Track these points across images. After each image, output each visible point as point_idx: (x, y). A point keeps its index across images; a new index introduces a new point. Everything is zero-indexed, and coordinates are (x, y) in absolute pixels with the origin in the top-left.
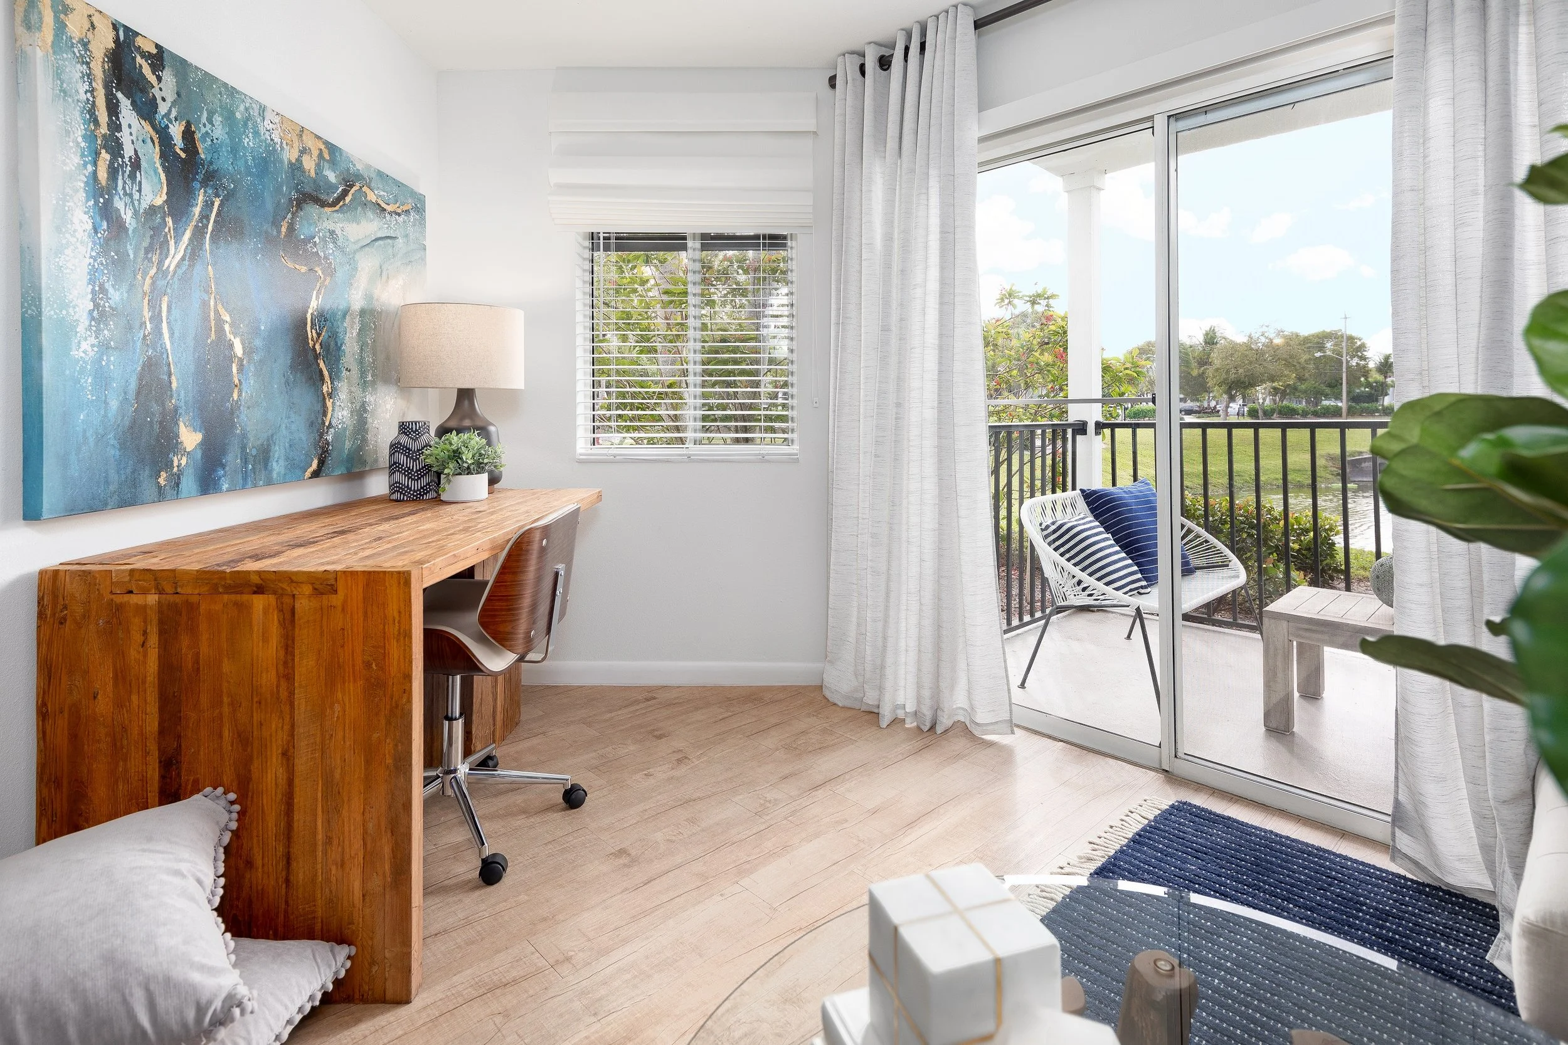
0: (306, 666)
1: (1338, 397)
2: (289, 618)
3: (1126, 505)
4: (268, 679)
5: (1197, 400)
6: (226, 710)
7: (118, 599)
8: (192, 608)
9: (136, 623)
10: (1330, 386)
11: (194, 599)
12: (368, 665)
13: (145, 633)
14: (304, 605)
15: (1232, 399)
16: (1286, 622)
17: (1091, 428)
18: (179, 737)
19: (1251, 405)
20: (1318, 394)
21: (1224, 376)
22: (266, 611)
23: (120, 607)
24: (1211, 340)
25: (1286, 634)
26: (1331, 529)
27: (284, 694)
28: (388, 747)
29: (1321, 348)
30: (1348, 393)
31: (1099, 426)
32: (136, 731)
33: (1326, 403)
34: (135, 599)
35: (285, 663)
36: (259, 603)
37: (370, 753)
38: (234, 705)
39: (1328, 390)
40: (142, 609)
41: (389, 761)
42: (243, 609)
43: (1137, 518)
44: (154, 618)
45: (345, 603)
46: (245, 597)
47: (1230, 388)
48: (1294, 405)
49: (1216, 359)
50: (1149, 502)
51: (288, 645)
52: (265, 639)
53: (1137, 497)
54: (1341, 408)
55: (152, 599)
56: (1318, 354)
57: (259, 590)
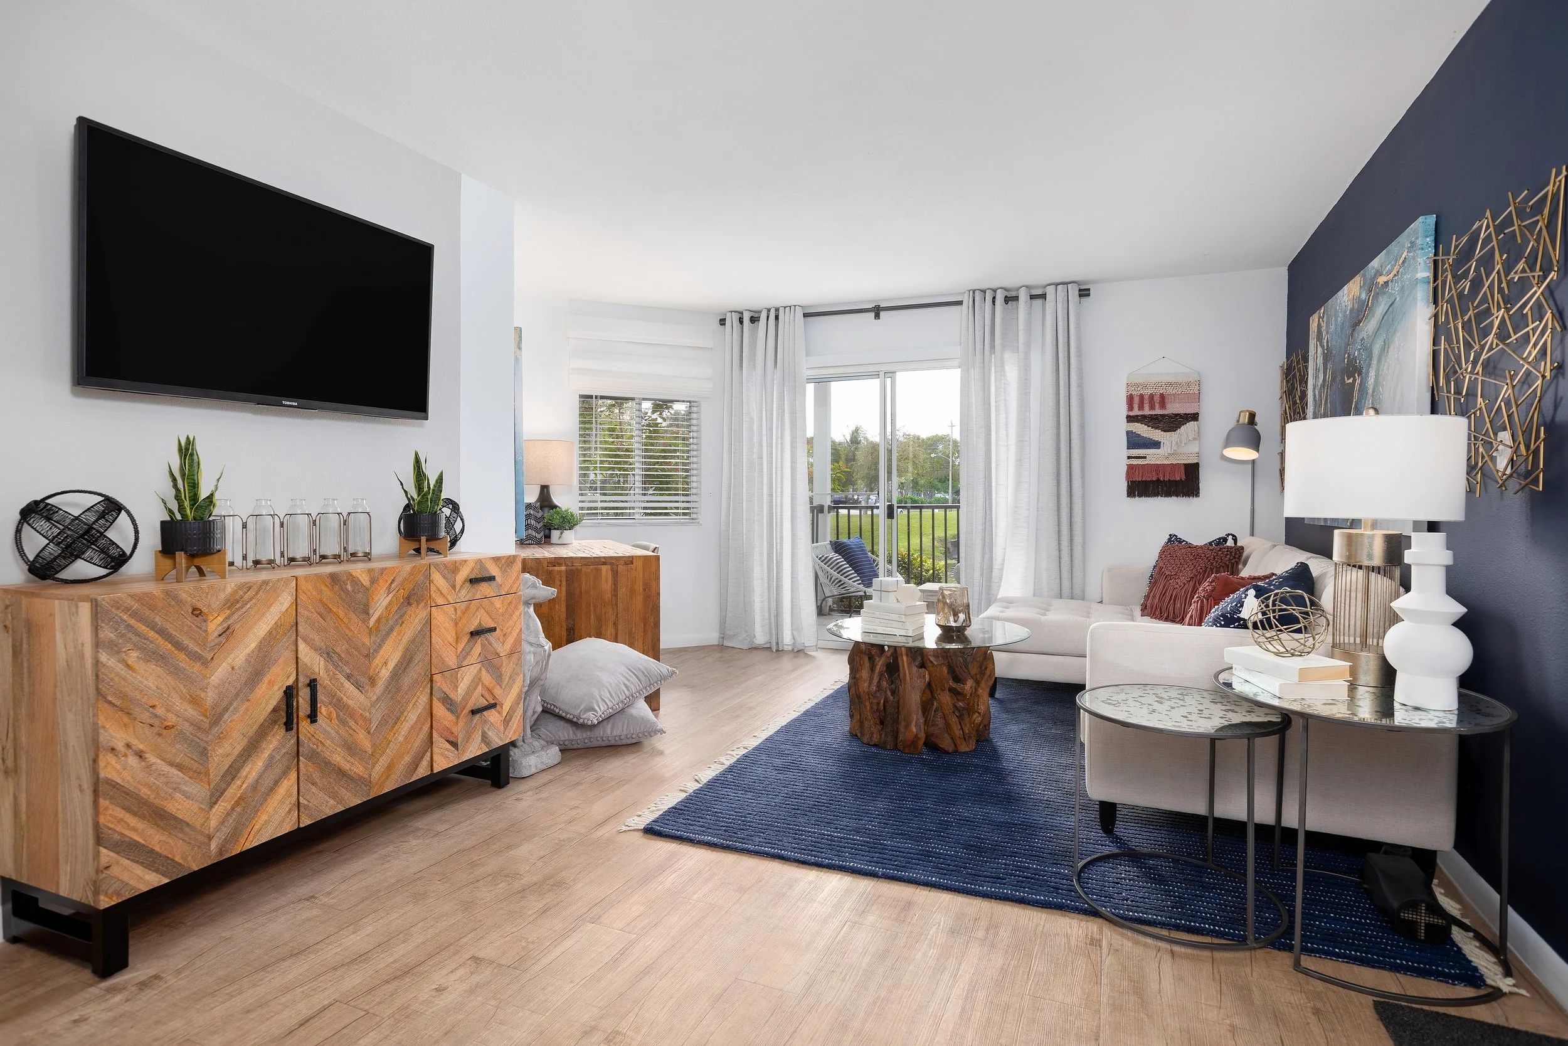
0: (622, 591)
2: (615, 574)
3: (851, 548)
4: (608, 596)
6: (592, 609)
7: (551, 568)
8: (579, 571)
9: (557, 577)
10: (940, 481)
11: (579, 568)
12: (645, 590)
13: (561, 581)
14: (621, 568)
17: (826, 509)
18: (574, 620)
20: (933, 488)
22: (607, 570)
23: (551, 572)
24: (855, 440)
26: (940, 570)
27: (614, 602)
28: (652, 620)
29: (934, 450)
30: (953, 487)
31: (831, 508)
32: (557, 619)
33: (938, 495)
34: (556, 568)
35: (615, 590)
36: (604, 568)
37: (645, 621)
38: (595, 607)
39: (939, 485)
40: (560, 572)
41: (652, 624)
42: (599, 571)
43: (857, 555)
44: (564, 575)
45: (636, 568)
46: (599, 566)
48: (916, 497)
50: (861, 547)
51: (615, 584)
52: (607, 582)
53: (856, 545)
54: (947, 499)
55: (563, 568)
56: (933, 455)
57: (604, 564)
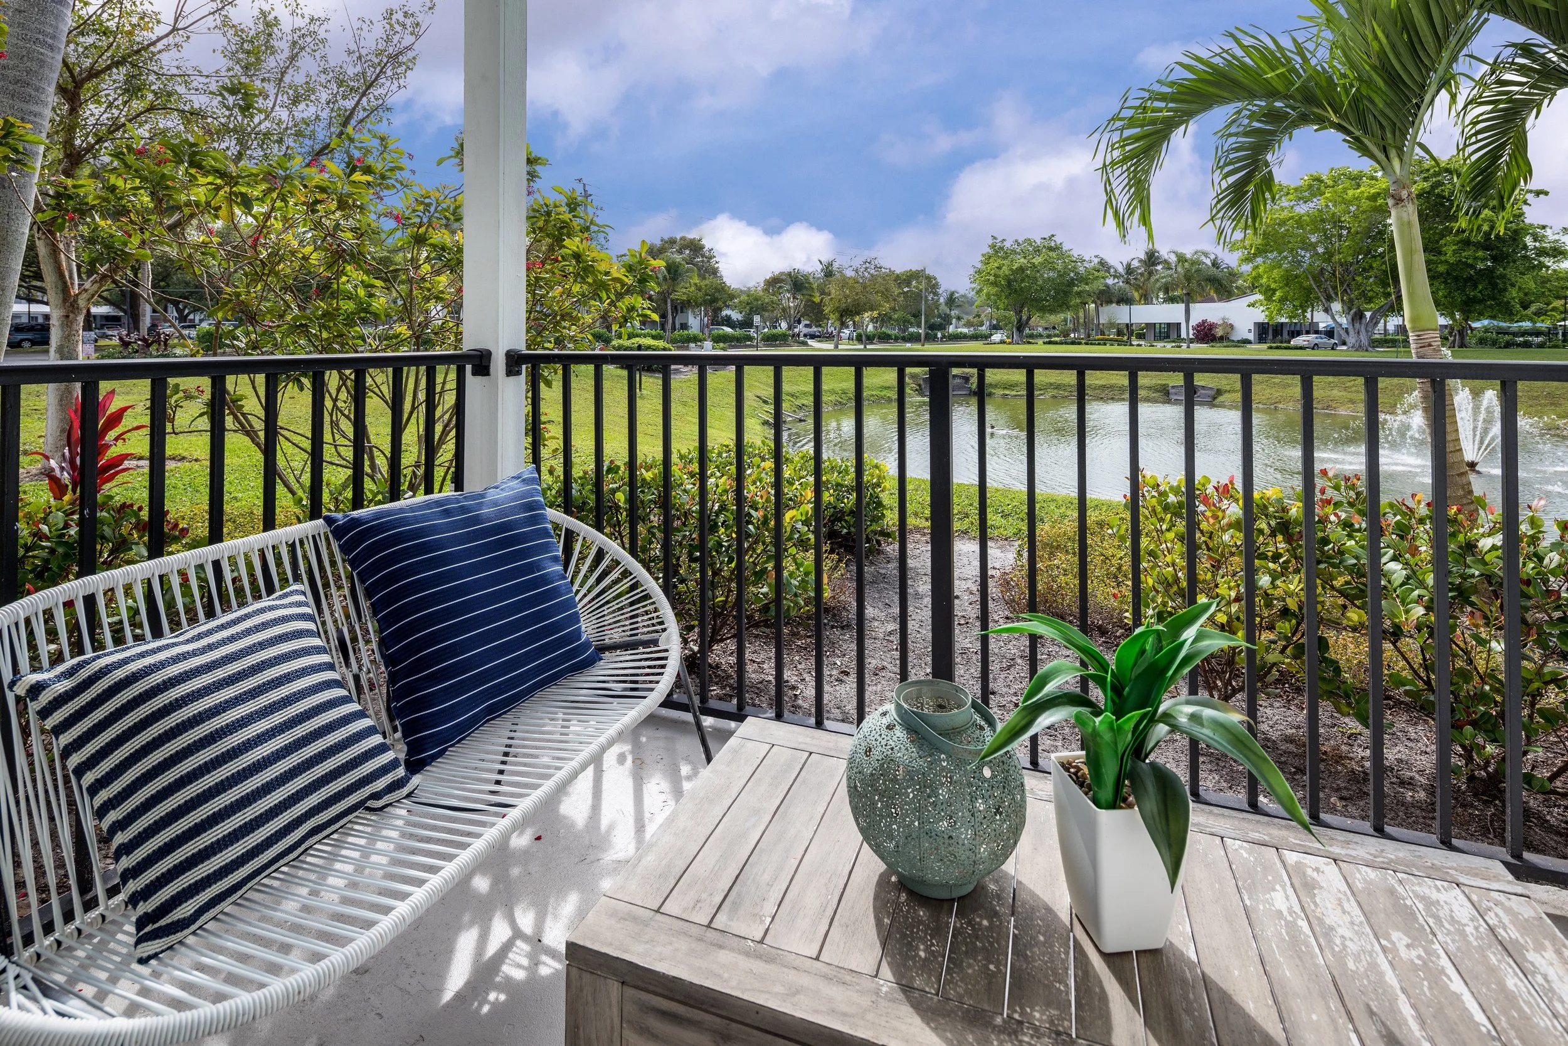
1: (919, 326)
5: (820, 326)
10: (914, 316)
15: (844, 325)
16: (617, 985)
17: (499, 364)
19: (859, 331)
20: (906, 323)
21: (837, 305)
25: (617, 1020)
29: (908, 284)
30: (926, 322)
31: (514, 361)
39: (913, 320)
47: (842, 316)
48: (889, 332)
49: (833, 289)
54: (920, 334)
56: (906, 289)
